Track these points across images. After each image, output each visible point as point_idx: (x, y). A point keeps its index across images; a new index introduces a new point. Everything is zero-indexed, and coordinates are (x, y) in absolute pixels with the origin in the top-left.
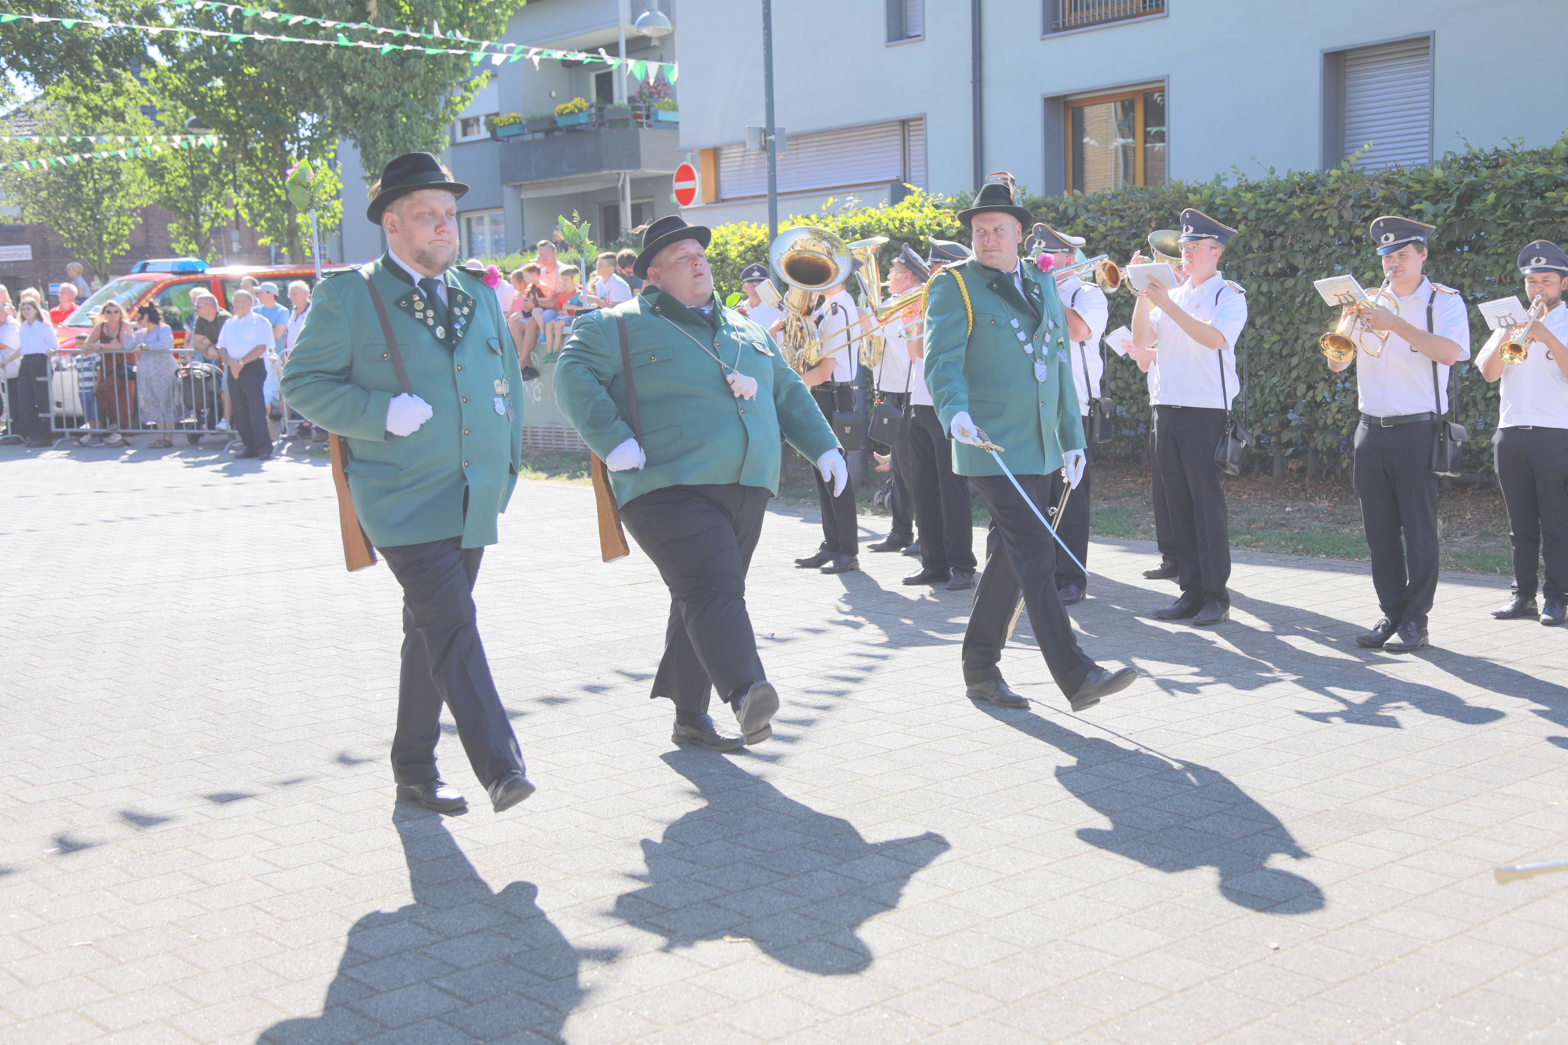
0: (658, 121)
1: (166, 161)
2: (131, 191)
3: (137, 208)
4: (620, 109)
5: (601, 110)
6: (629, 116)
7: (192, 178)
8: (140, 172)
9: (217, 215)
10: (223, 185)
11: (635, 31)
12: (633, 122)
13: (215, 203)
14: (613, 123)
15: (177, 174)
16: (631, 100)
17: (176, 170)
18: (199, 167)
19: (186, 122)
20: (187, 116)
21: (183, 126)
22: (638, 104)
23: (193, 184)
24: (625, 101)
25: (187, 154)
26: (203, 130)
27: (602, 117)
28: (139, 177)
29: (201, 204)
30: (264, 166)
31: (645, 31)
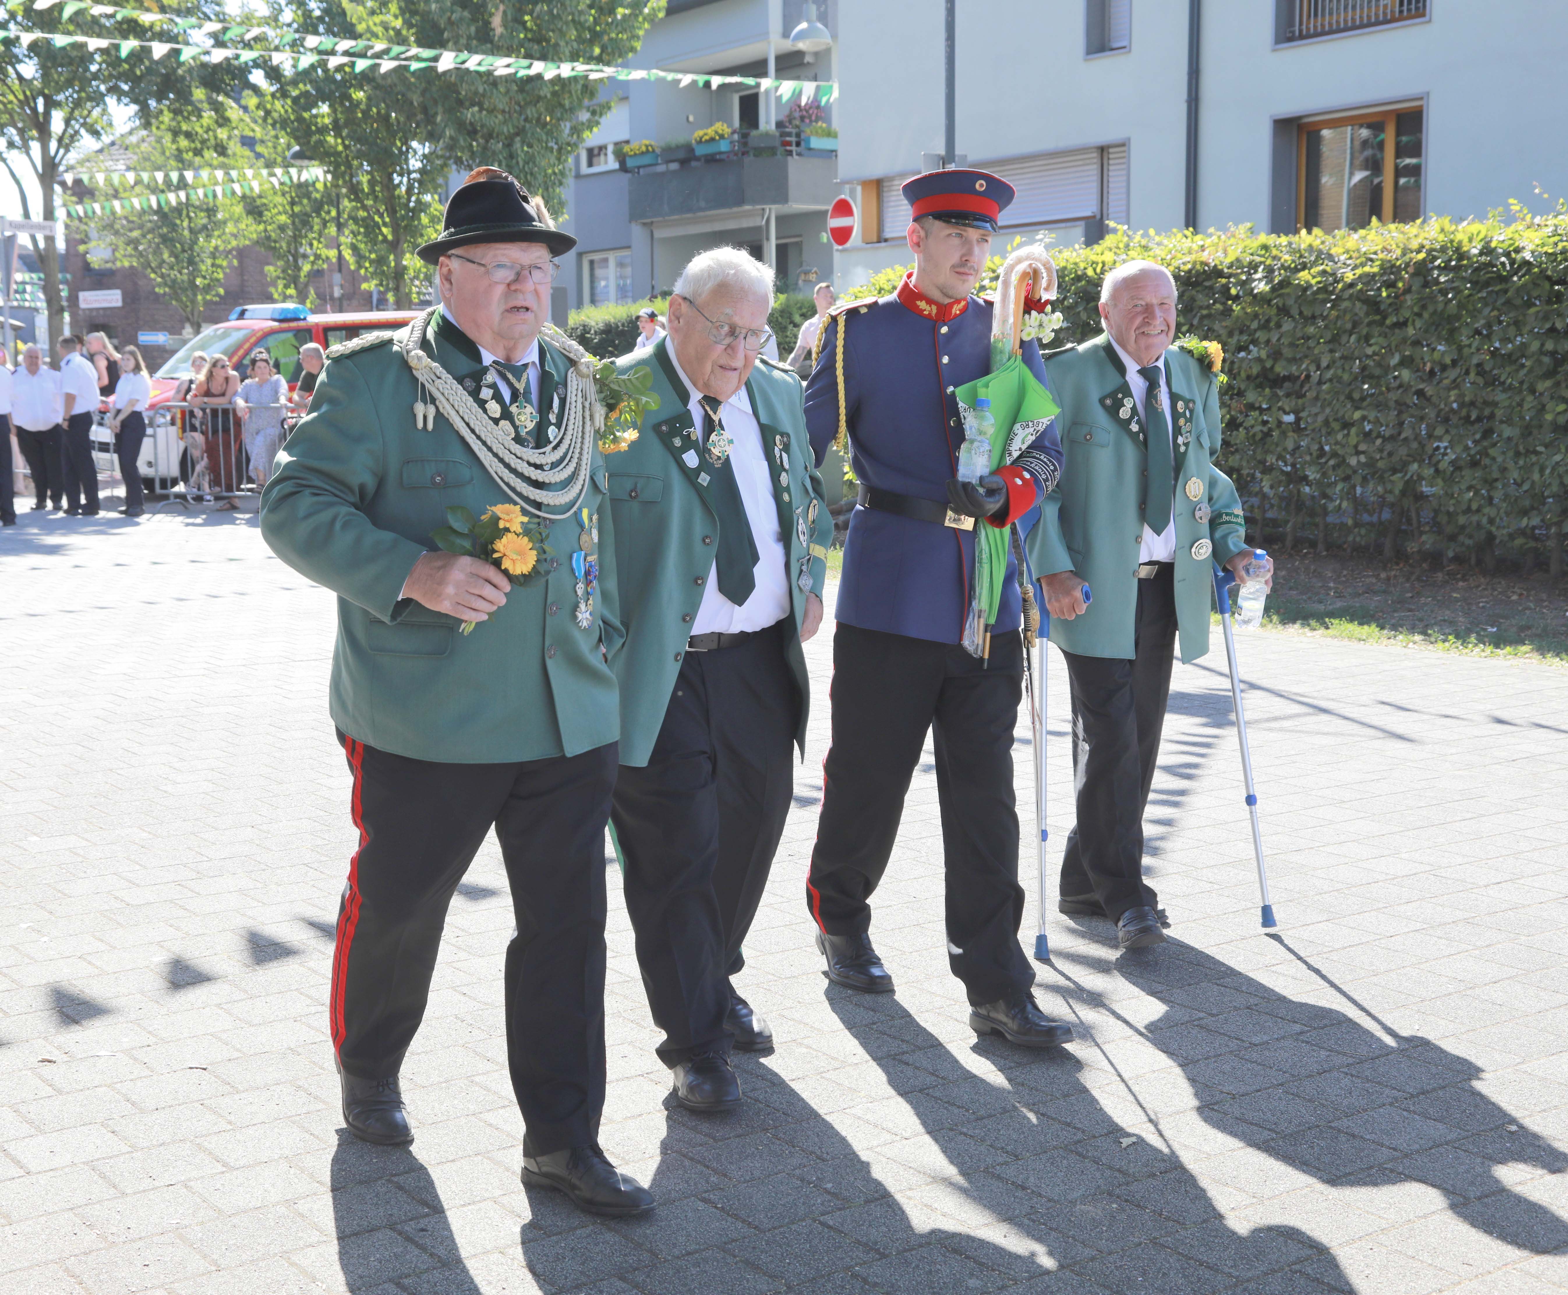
0: (810, 149)
1: (266, 198)
2: (227, 230)
3: (233, 249)
4: (767, 135)
5: (744, 136)
6: (777, 143)
7: (293, 216)
8: (239, 209)
9: (318, 257)
10: (325, 223)
11: (788, 45)
12: (781, 149)
13: (315, 243)
14: (759, 152)
15: (276, 211)
16: (779, 125)
17: (275, 206)
18: (301, 203)
19: (288, 154)
20: (289, 146)
21: (285, 158)
22: (787, 130)
23: (293, 223)
24: (773, 126)
25: (287, 189)
26: (306, 162)
27: (745, 144)
28: (236, 215)
29: (301, 244)
30: (370, 202)
31: (801, 46)
